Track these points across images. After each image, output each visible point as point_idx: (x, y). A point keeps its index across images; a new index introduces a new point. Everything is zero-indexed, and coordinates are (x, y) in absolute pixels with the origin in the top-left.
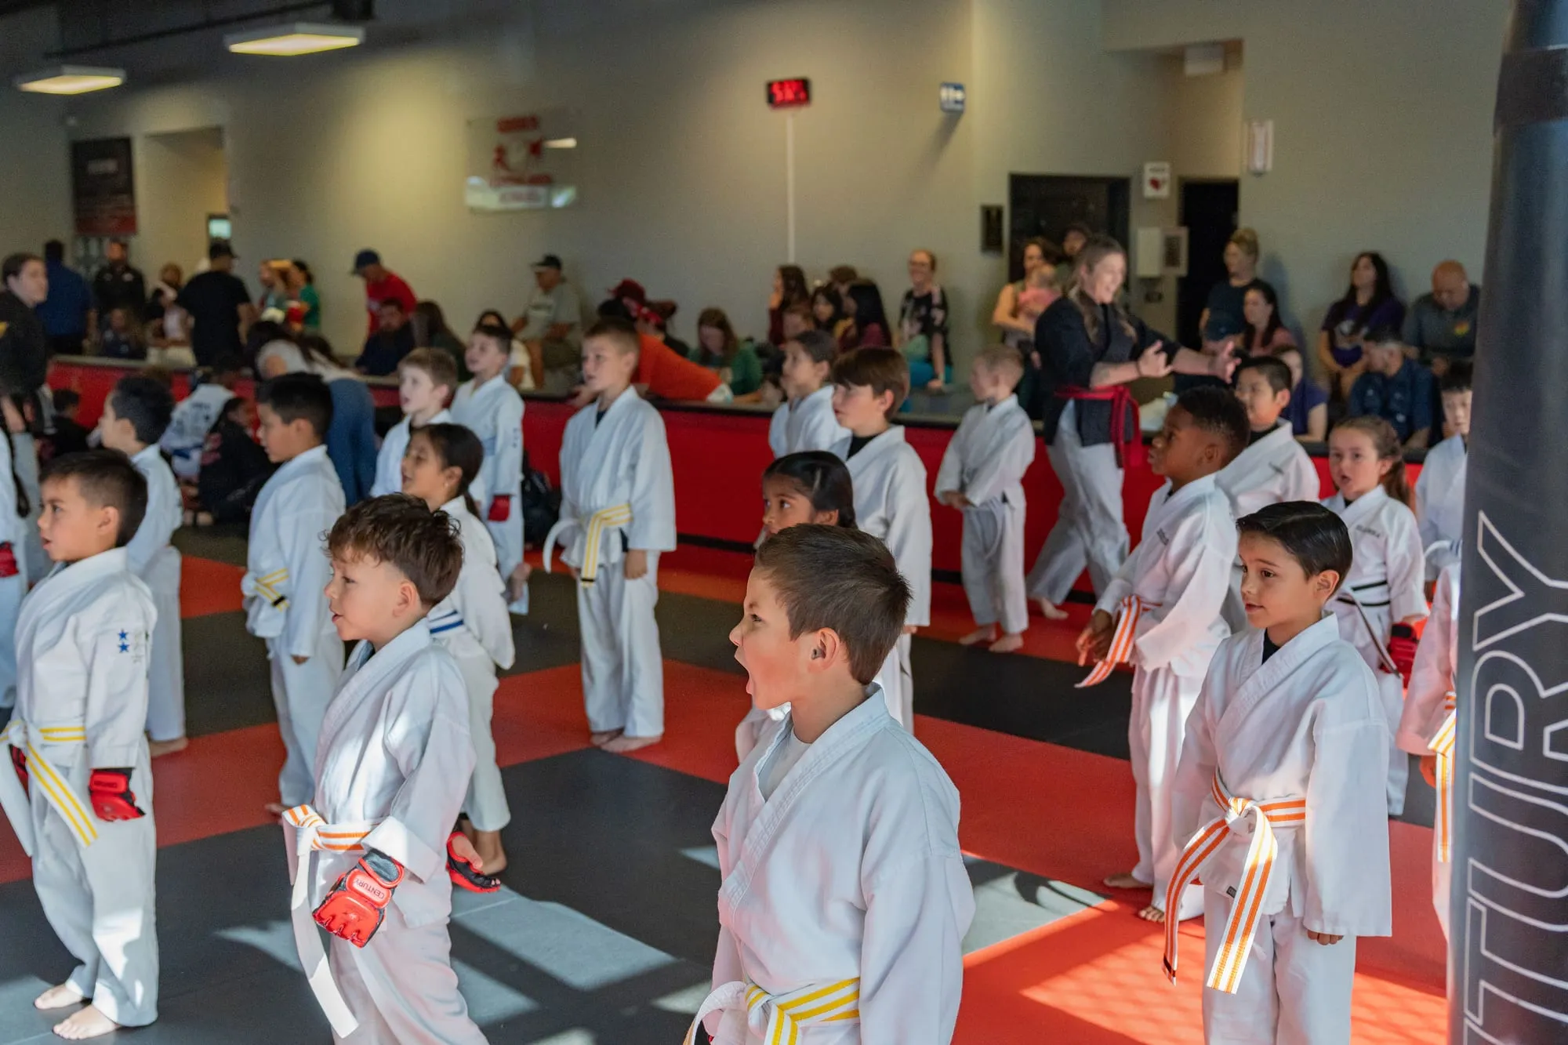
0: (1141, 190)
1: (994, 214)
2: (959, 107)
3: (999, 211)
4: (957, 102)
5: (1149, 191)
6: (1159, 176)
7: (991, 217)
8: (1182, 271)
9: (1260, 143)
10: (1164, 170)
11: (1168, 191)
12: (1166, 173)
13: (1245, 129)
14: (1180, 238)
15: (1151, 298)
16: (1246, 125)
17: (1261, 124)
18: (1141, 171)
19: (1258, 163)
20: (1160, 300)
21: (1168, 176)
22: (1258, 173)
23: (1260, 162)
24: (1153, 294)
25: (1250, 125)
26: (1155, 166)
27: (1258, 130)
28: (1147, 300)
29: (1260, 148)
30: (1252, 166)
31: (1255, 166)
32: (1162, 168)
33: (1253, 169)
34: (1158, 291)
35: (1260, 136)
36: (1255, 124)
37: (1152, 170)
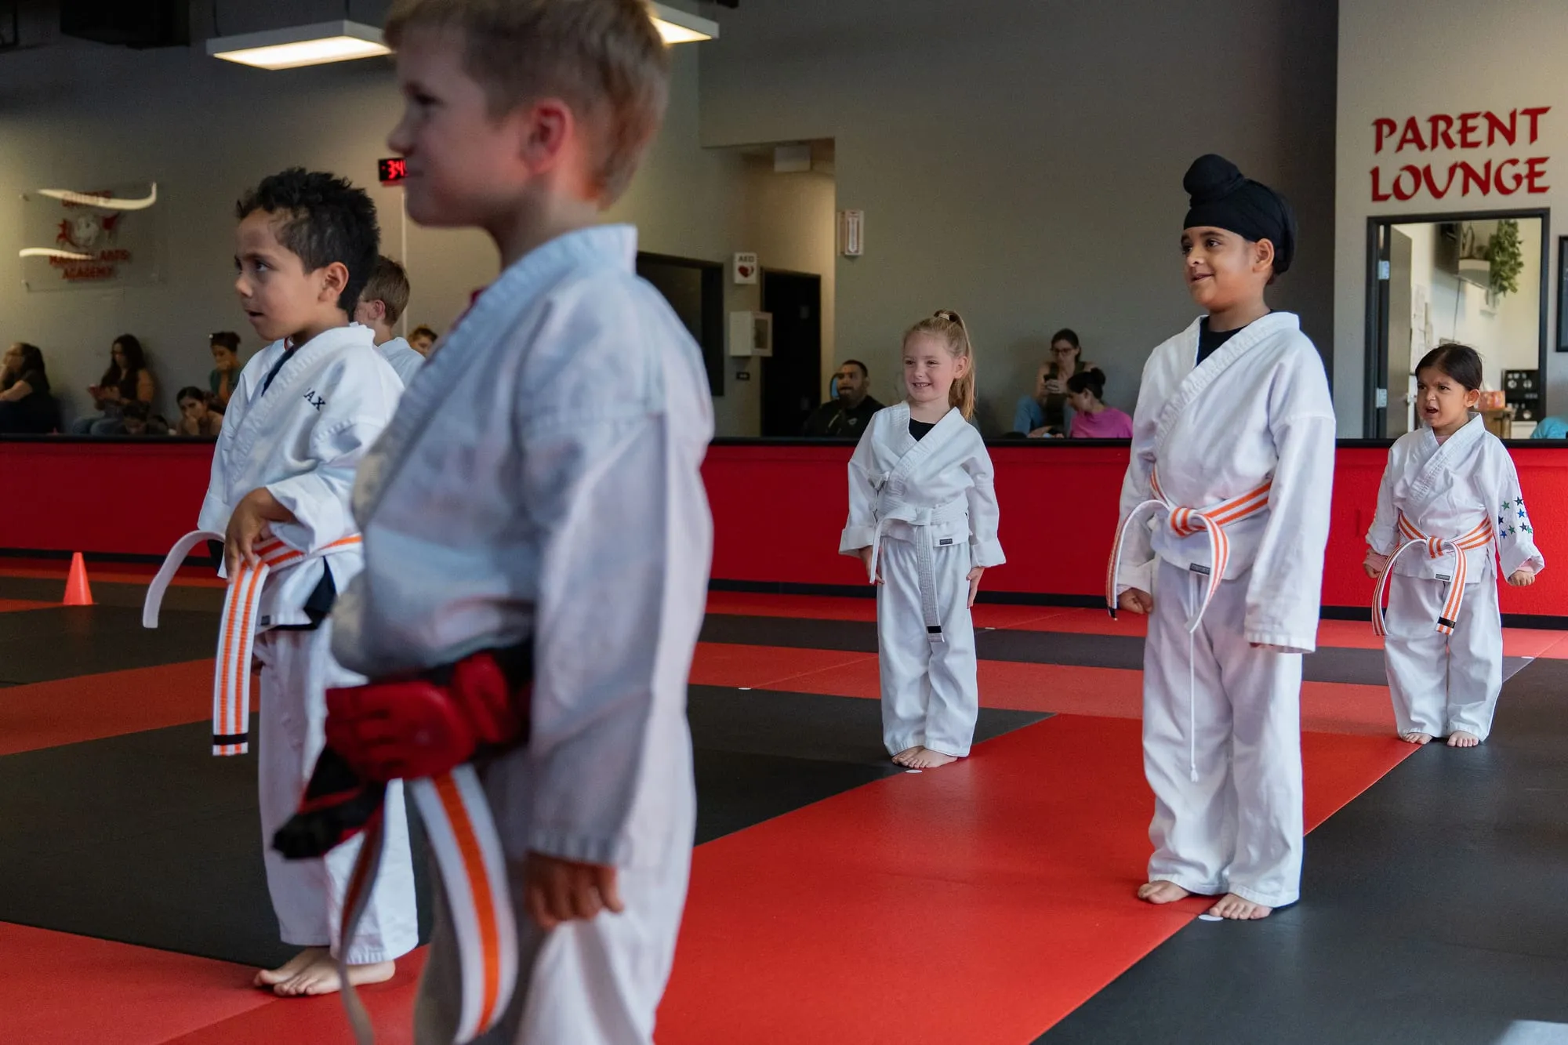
0: (732, 278)
5: (739, 278)
6: (746, 264)
8: (768, 352)
9: (853, 230)
10: (751, 259)
11: (753, 279)
12: (752, 261)
13: (839, 218)
14: (766, 322)
15: (741, 376)
16: (839, 214)
17: (853, 213)
18: (731, 259)
19: (852, 249)
20: (748, 378)
21: (754, 264)
22: (852, 258)
23: (853, 247)
24: (743, 373)
25: (843, 213)
26: (743, 255)
27: (850, 220)
28: (738, 377)
29: (853, 236)
30: (846, 250)
31: (849, 251)
32: (750, 257)
33: (847, 253)
34: (746, 370)
35: (853, 223)
36: (848, 213)
37: (741, 259)
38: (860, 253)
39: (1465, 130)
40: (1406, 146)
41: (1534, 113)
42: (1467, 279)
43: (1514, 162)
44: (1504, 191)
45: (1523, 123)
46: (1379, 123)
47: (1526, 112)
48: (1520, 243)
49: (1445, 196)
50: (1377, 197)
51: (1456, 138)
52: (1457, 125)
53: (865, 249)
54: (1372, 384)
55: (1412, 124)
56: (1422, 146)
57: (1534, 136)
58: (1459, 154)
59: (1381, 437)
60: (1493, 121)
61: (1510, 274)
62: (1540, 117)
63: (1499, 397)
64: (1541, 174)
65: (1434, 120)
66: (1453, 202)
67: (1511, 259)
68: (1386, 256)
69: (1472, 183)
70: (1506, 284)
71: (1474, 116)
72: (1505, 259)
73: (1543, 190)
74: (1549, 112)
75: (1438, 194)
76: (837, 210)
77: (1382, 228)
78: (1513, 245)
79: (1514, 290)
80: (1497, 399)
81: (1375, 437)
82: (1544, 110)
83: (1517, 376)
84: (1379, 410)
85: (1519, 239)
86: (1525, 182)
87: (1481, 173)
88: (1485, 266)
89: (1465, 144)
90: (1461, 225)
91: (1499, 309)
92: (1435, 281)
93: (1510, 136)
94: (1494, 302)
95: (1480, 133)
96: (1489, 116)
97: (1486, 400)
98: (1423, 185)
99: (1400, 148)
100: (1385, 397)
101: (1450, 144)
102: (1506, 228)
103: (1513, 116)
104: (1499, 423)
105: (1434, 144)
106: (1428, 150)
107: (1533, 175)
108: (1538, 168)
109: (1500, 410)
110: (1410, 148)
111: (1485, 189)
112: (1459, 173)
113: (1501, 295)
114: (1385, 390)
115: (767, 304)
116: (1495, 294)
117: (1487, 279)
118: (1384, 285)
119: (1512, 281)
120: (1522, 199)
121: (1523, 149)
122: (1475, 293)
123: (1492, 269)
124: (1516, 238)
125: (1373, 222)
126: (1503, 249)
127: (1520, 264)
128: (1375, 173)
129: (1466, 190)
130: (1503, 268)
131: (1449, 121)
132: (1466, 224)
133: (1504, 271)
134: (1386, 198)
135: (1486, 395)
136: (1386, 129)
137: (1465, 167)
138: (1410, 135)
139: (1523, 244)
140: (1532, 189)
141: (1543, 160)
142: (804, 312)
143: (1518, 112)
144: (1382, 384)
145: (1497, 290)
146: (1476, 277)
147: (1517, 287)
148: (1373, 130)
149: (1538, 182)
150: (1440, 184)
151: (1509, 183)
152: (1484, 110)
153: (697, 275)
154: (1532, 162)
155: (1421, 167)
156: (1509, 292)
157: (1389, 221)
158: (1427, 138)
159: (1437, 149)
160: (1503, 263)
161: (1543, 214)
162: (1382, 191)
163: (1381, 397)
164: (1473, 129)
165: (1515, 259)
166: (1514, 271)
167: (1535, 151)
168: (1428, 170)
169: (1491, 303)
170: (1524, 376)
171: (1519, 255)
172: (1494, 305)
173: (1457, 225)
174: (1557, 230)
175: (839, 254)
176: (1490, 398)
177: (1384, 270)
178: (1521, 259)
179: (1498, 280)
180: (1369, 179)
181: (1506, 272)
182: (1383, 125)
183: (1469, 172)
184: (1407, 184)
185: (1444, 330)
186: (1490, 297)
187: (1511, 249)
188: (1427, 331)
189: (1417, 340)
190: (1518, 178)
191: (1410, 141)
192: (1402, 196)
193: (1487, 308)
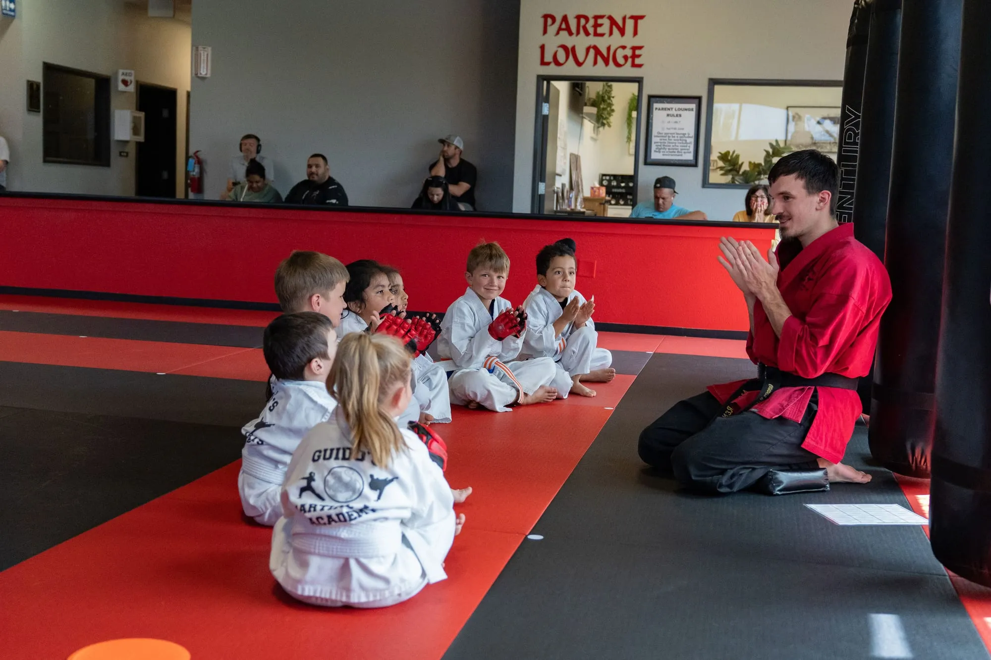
0: (117, 86)
1: (35, 86)
2: (12, 14)
3: (38, 85)
4: (11, 10)
5: (121, 87)
6: (127, 78)
7: (32, 88)
8: (141, 138)
9: (204, 60)
10: (130, 75)
11: (132, 88)
12: (131, 76)
13: (194, 52)
14: (140, 118)
15: (122, 154)
16: (194, 48)
17: (204, 48)
18: (116, 73)
19: (203, 72)
20: (127, 156)
21: (132, 78)
22: (203, 78)
23: (204, 72)
24: (123, 152)
25: (197, 48)
26: (125, 71)
27: (202, 52)
28: (121, 155)
29: (204, 63)
30: (199, 73)
31: (201, 74)
32: (130, 73)
33: (199, 75)
34: (126, 150)
35: (204, 55)
36: (200, 48)
37: (123, 74)
38: (208, 75)
39: (596, 25)
40: (562, 33)
41: (636, 19)
42: (586, 117)
43: (624, 47)
44: (618, 65)
45: (630, 24)
46: (546, 17)
47: (632, 17)
48: (613, 97)
49: (584, 66)
50: (543, 63)
51: (591, 30)
52: (592, 22)
53: (212, 73)
54: (537, 179)
55: (565, 19)
56: (571, 34)
57: (635, 33)
58: (592, 40)
59: (541, 213)
60: (613, 21)
61: (607, 116)
62: (640, 22)
63: (602, 190)
64: (639, 56)
65: (579, 17)
66: (588, 69)
67: (608, 107)
68: (547, 100)
69: (599, 59)
70: (605, 122)
71: (602, 17)
72: (605, 107)
73: (640, 66)
74: (645, 19)
75: (579, 64)
76: (193, 46)
77: (545, 83)
78: (609, 98)
79: (609, 126)
80: (601, 191)
81: (538, 213)
82: (642, 17)
83: (608, 178)
84: (540, 196)
85: (613, 95)
86: (630, 60)
87: (605, 53)
88: (594, 110)
89: (596, 34)
90: (585, 84)
91: (600, 137)
92: (569, 117)
93: (622, 32)
94: (597, 131)
95: (605, 29)
96: (610, 18)
97: (595, 192)
98: (571, 57)
99: (558, 33)
100: (544, 188)
101: (587, 34)
102: (606, 88)
103: (624, 19)
104: (602, 206)
105: (578, 33)
106: (574, 36)
107: (634, 56)
108: (638, 52)
109: (602, 199)
110: (564, 34)
111: (607, 63)
112: (592, 51)
113: (601, 129)
114: (544, 184)
115: (141, 106)
116: (598, 127)
117: (595, 117)
118: (546, 118)
119: (608, 121)
120: (628, 71)
121: (629, 40)
122: (588, 125)
123: (598, 112)
124: (611, 94)
125: (541, 79)
126: (604, 101)
127: (613, 111)
128: (542, 48)
129: (595, 63)
130: (604, 112)
131: (587, 19)
132: (588, 84)
133: (604, 114)
134: (548, 64)
135: (595, 189)
136: (550, 21)
137: (595, 48)
138: (564, 26)
139: (615, 98)
140: (634, 65)
141: (640, 48)
142: (165, 113)
143: (627, 17)
144: (542, 179)
145: (600, 125)
146: (589, 115)
147: (611, 124)
148: (542, 20)
149: (637, 61)
150: (581, 57)
151: (621, 60)
152: (607, 14)
153: (92, 82)
154: (634, 49)
155: (570, 46)
156: (606, 127)
157: (549, 79)
158: (574, 29)
159: (579, 36)
160: (604, 109)
161: (639, 81)
162: (546, 60)
163: (542, 188)
164: (601, 25)
165: (611, 107)
166: (610, 114)
167: (636, 42)
168: (573, 48)
169: (596, 132)
170: (612, 178)
171: (613, 105)
172: (597, 134)
173: (582, 84)
174: (650, 91)
175: (194, 75)
176: (597, 190)
177: (545, 109)
178: (614, 107)
179: (601, 120)
180: (539, 51)
181: (605, 114)
182: (548, 18)
183: (598, 52)
184: (561, 56)
185: (572, 148)
186: (596, 129)
187: (608, 101)
188: (565, 148)
189: (560, 153)
190: (626, 58)
191: (563, 29)
192: (558, 63)
193: (594, 136)
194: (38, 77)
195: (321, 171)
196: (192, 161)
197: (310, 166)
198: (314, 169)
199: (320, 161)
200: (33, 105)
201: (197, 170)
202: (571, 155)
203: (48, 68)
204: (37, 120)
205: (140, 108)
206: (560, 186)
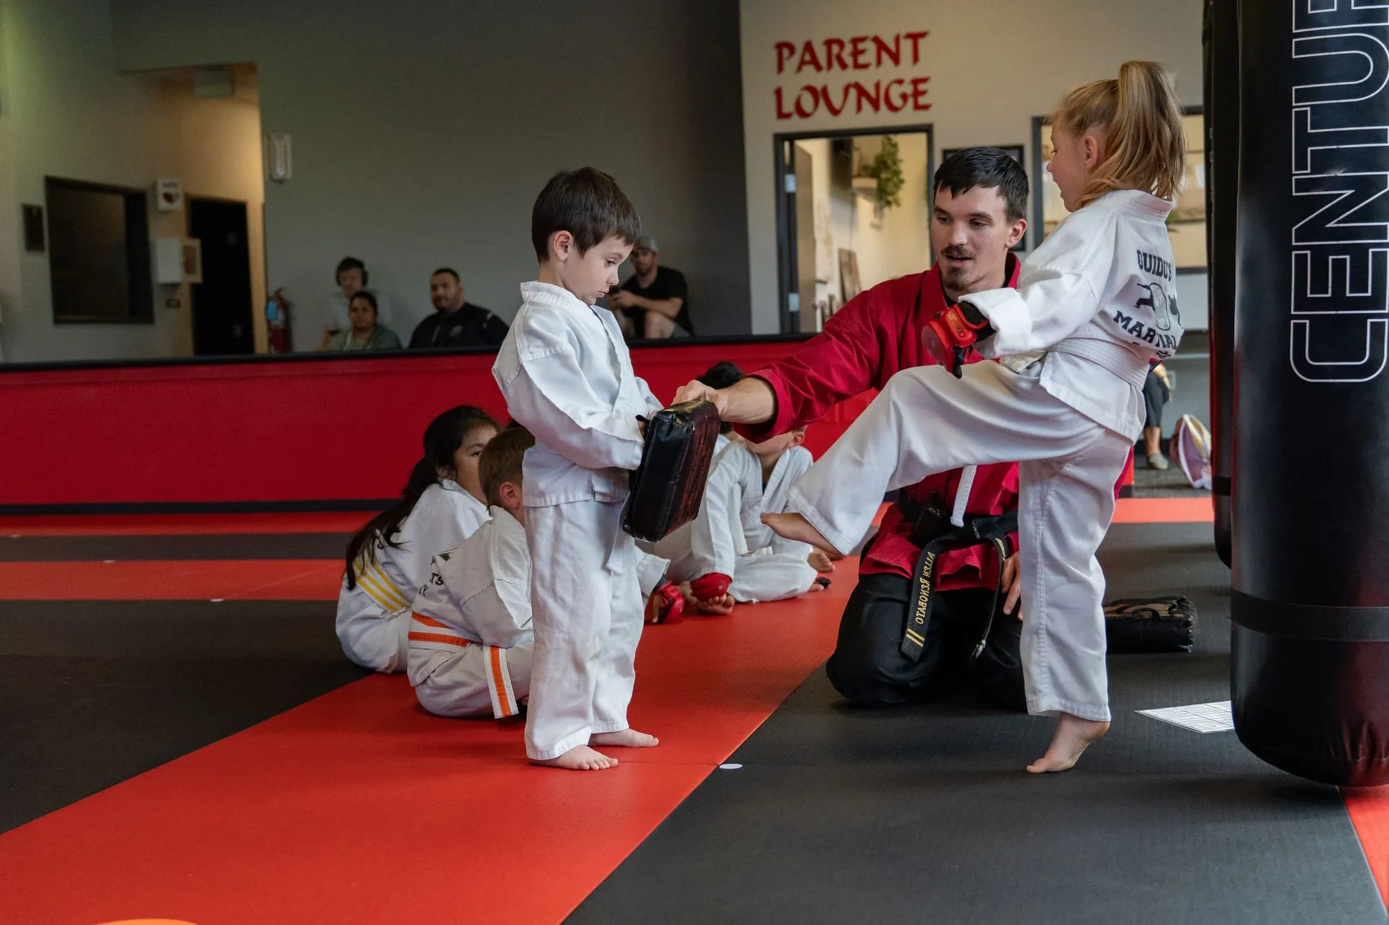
0: (156, 204)
1: (35, 213)
3: (39, 210)
5: (163, 204)
6: (170, 190)
7: (31, 215)
8: (197, 278)
9: (280, 154)
10: (175, 185)
11: (179, 205)
12: (177, 187)
13: (265, 144)
14: (193, 248)
15: (171, 304)
16: (265, 139)
17: (280, 137)
18: (155, 185)
19: (280, 172)
20: (178, 306)
21: (178, 190)
22: (281, 181)
24: (173, 301)
25: (269, 139)
26: (167, 181)
27: (278, 143)
28: (168, 305)
29: (281, 159)
30: (274, 173)
31: (278, 175)
32: (174, 183)
33: (275, 177)
34: (176, 298)
35: (280, 148)
36: (274, 138)
37: (165, 185)
38: (289, 176)
39: (856, 53)
40: (805, 68)
41: (915, 37)
42: (858, 195)
43: (900, 82)
44: (893, 108)
45: (906, 46)
46: (780, 46)
47: (909, 36)
48: (900, 161)
49: (841, 114)
50: (782, 115)
51: (849, 60)
52: (849, 48)
53: (294, 172)
54: (785, 289)
55: (808, 47)
56: (818, 68)
57: (916, 58)
58: (852, 75)
59: (796, 332)
60: (881, 45)
61: (894, 190)
62: (921, 42)
64: (923, 93)
65: (829, 43)
66: (849, 119)
67: (894, 176)
68: (791, 169)
69: (865, 102)
70: (890, 198)
71: (863, 39)
72: (889, 176)
73: (926, 107)
74: (927, 37)
75: (835, 112)
76: (263, 135)
77: (787, 145)
78: (895, 163)
79: (898, 204)
81: (791, 332)
82: (923, 35)
84: (792, 313)
85: (899, 158)
86: (911, 101)
87: (872, 92)
88: (872, 183)
89: (857, 66)
90: (852, 141)
91: (886, 222)
92: (831, 195)
93: (896, 58)
94: (881, 214)
95: (869, 56)
96: (877, 40)
98: (822, 104)
99: (799, 69)
100: (797, 302)
101: (843, 66)
102: (888, 147)
103: (897, 40)
105: (830, 66)
106: (824, 71)
107: (917, 94)
108: (921, 87)
110: (809, 69)
111: (875, 105)
112: (853, 93)
113: (886, 210)
114: (797, 295)
115: (195, 230)
116: (881, 208)
117: (875, 195)
118: (791, 197)
119: (896, 197)
120: (908, 116)
121: (907, 70)
122: (865, 206)
123: (879, 185)
124: (896, 156)
125: (780, 138)
126: (887, 167)
127: (902, 181)
128: (778, 93)
129: (859, 108)
130: (888, 184)
131: (841, 44)
132: (858, 141)
133: (888, 187)
134: (788, 116)
136: (786, 52)
137: (858, 86)
138: (808, 58)
139: (903, 162)
140: (917, 107)
141: (924, 80)
142: (232, 239)
143: (902, 36)
144: (793, 289)
145: (883, 205)
146: (866, 192)
147: (901, 202)
148: (775, 52)
149: (922, 100)
150: (837, 101)
151: (897, 101)
152: (872, 34)
153: (119, 202)
154: (916, 82)
155: (819, 87)
156: (893, 206)
157: (792, 137)
158: (823, 60)
159: (832, 71)
160: (888, 180)
161: (927, 129)
162: (785, 110)
163: (794, 301)
164: (863, 52)
165: (898, 177)
166: (897, 187)
167: (918, 72)
168: (825, 90)
169: (878, 215)
171: (901, 172)
172: (881, 219)
174: (941, 144)
175: (266, 177)
177: (791, 184)
178: (903, 176)
179: (884, 196)
180: (773, 99)
181: (890, 187)
182: (783, 47)
183: (862, 92)
184: (808, 102)
185: (841, 241)
186: (878, 211)
187: (894, 168)
188: (828, 242)
189: (820, 249)
190: (904, 97)
191: (808, 63)
192: (803, 114)
193: (876, 221)
194: (38, 198)
195: (451, 292)
196: (273, 305)
197: (434, 288)
198: (441, 291)
199: (448, 278)
200: (33, 240)
201: (281, 317)
202: (841, 251)
203: (54, 185)
204: (41, 262)
205: (194, 232)
206: (826, 299)
